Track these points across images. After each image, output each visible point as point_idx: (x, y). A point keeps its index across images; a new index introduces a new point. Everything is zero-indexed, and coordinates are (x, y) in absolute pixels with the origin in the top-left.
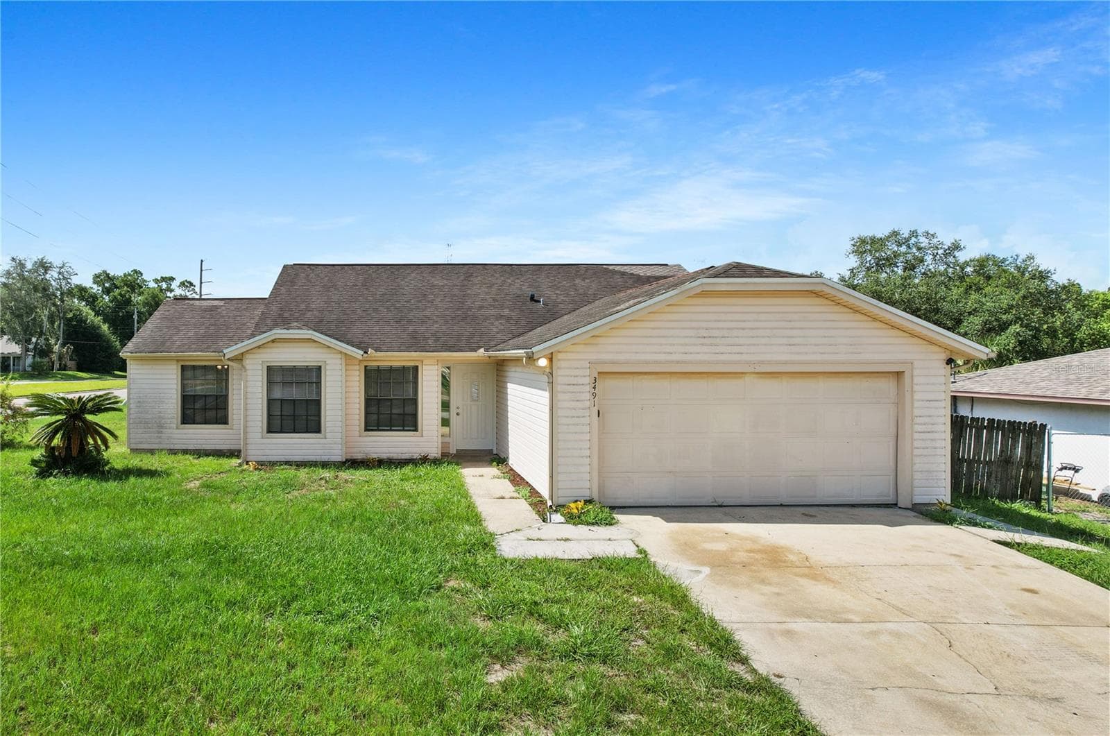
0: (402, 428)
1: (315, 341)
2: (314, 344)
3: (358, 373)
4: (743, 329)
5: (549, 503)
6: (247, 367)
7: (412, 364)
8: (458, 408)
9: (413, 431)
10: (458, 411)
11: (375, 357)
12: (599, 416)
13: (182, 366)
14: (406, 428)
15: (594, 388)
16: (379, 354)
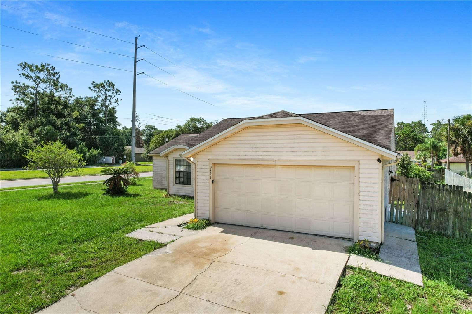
4: (270, 144)
6: (169, 159)
12: (213, 183)
15: (211, 170)
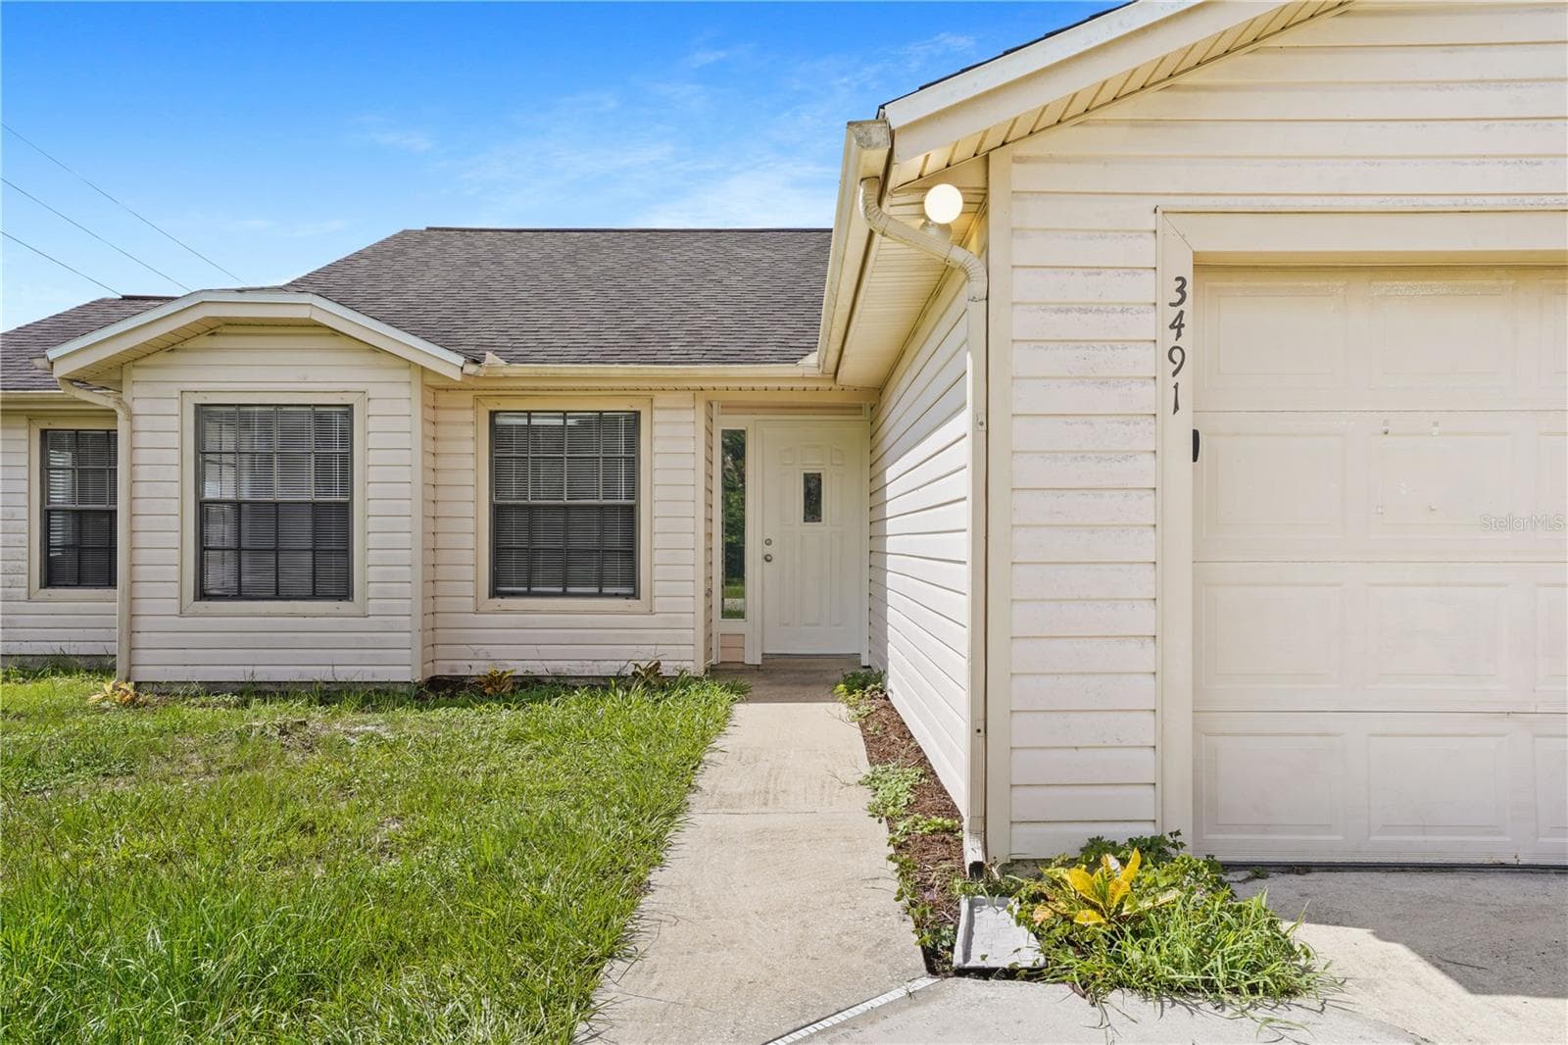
0: (595, 590)
1: (336, 333)
2: (335, 342)
3: (470, 432)
5: (972, 853)
7: (623, 405)
8: (768, 542)
9: (627, 596)
10: (768, 550)
11: (506, 378)
12: (1195, 459)
13: (44, 432)
14: (606, 590)
15: (1177, 326)
16: (518, 369)
